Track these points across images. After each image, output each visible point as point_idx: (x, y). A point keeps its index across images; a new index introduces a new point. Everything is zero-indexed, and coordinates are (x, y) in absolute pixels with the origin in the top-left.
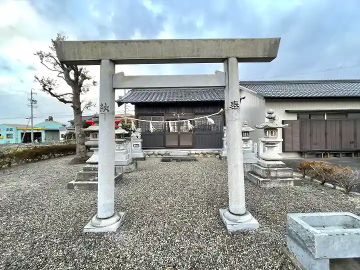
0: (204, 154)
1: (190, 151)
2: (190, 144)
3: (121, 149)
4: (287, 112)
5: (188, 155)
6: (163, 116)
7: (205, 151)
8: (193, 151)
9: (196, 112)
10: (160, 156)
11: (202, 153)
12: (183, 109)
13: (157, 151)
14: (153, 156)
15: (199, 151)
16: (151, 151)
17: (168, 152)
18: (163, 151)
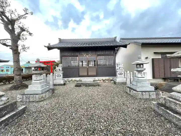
0: (104, 81)
1: (95, 78)
2: (95, 74)
3: (38, 79)
4: (155, 53)
5: (94, 81)
6: (78, 56)
7: (104, 78)
8: (97, 78)
9: (98, 54)
10: (76, 82)
11: (102, 80)
12: (90, 53)
13: (74, 79)
14: (71, 82)
15: (101, 78)
16: (70, 79)
17: (81, 79)
18: (78, 79)
